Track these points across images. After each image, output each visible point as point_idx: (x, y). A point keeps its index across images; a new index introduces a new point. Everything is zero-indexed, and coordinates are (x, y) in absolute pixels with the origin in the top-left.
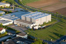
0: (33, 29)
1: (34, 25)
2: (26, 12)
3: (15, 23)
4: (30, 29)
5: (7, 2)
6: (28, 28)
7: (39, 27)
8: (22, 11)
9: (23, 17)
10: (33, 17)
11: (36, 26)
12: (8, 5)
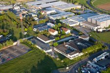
0: (97, 31)
1: (99, 27)
2: (95, 13)
3: (81, 25)
4: (94, 31)
5: (79, 4)
6: (92, 30)
8: (91, 12)
9: (89, 20)
10: (99, 19)
11: (100, 28)
12: (79, 7)
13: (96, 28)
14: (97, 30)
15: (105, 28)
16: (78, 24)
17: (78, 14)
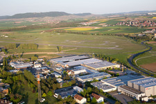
0: (141, 100)
1: (143, 95)
2: (138, 75)
3: (119, 90)
4: (137, 101)
5: (118, 62)
6: (134, 99)
7: (151, 98)
8: (132, 74)
10: (143, 84)
11: (145, 96)
12: (118, 66)
13: (139, 96)
14: (140, 98)
15: (151, 96)
16: (115, 89)
17: (115, 75)
